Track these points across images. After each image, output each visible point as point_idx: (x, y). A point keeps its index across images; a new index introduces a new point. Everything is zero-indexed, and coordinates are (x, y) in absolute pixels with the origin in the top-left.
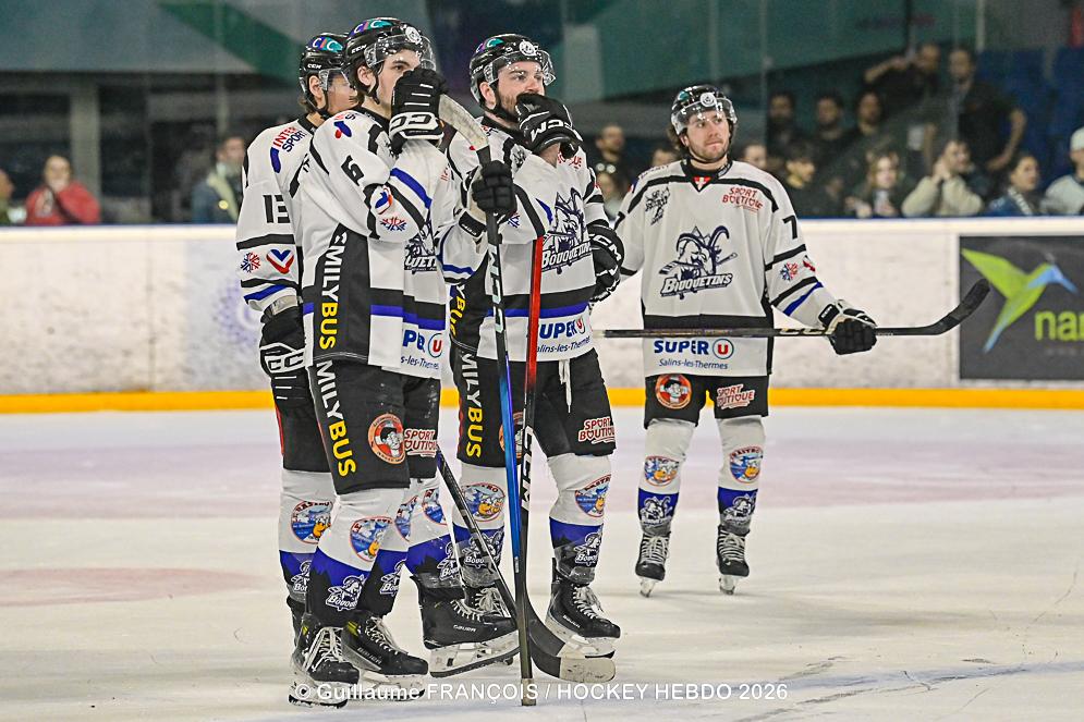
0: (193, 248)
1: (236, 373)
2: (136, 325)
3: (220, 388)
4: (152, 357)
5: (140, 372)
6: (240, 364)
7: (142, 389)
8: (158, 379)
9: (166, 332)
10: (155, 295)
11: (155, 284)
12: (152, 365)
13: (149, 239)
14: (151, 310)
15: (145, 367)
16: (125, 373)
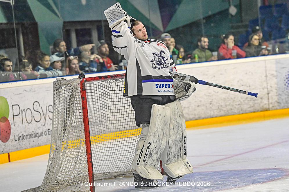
0: (277, 62)
2: (263, 89)
4: (268, 99)
5: (265, 104)
7: (267, 110)
8: (271, 106)
9: (272, 90)
10: (268, 79)
11: (268, 75)
12: (269, 101)
13: (265, 60)
14: (267, 83)
15: (267, 102)
16: (262, 105)
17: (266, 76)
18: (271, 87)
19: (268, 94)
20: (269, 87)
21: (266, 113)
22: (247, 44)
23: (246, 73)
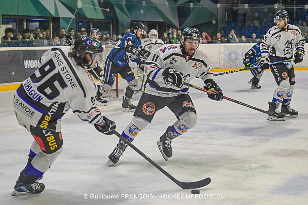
0: (225, 47)
1: (230, 66)
2: (217, 59)
3: (228, 68)
4: (219, 63)
5: (218, 66)
6: (231, 64)
7: (218, 68)
8: (220, 67)
9: (221, 60)
10: (220, 54)
11: (220, 52)
12: (219, 64)
13: (219, 46)
14: (219, 56)
15: (219, 65)
16: (216, 66)
17: (219, 53)
18: (221, 58)
19: (220, 61)
20: (220, 58)
21: (218, 69)
22: (215, 37)
23: (210, 51)
